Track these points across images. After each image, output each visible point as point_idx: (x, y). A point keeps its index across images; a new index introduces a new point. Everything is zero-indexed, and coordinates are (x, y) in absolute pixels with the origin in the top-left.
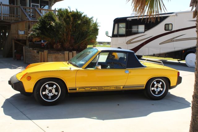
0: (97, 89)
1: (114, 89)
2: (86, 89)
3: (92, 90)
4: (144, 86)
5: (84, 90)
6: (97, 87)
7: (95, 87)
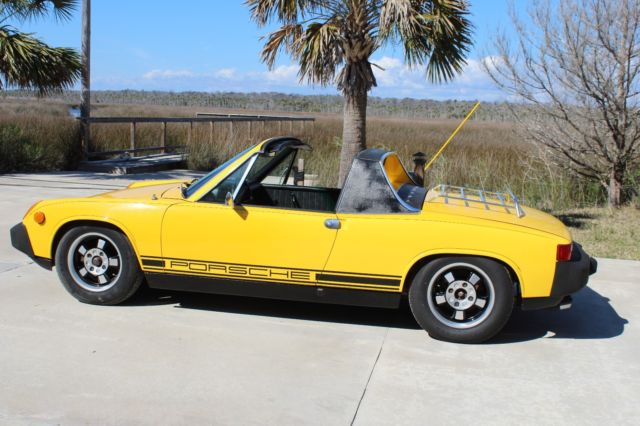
0: (228, 270)
1: (285, 277)
2: (192, 266)
3: (212, 271)
4: (399, 281)
5: (187, 269)
6: (228, 266)
7: (221, 265)
